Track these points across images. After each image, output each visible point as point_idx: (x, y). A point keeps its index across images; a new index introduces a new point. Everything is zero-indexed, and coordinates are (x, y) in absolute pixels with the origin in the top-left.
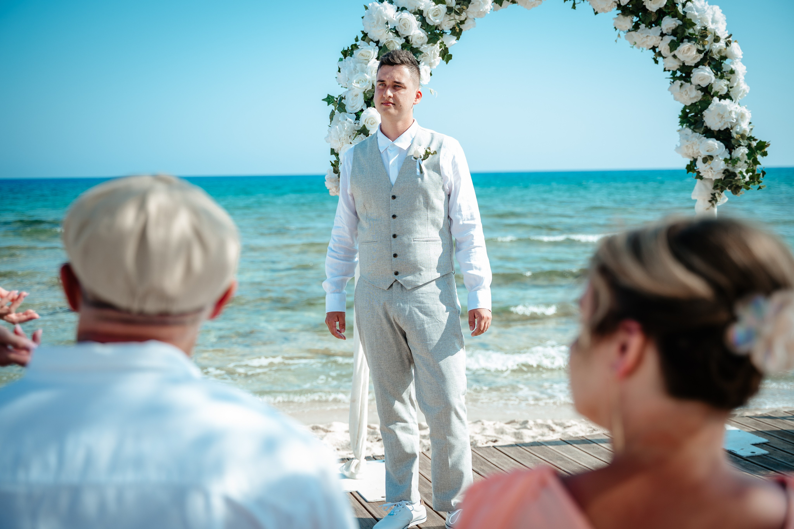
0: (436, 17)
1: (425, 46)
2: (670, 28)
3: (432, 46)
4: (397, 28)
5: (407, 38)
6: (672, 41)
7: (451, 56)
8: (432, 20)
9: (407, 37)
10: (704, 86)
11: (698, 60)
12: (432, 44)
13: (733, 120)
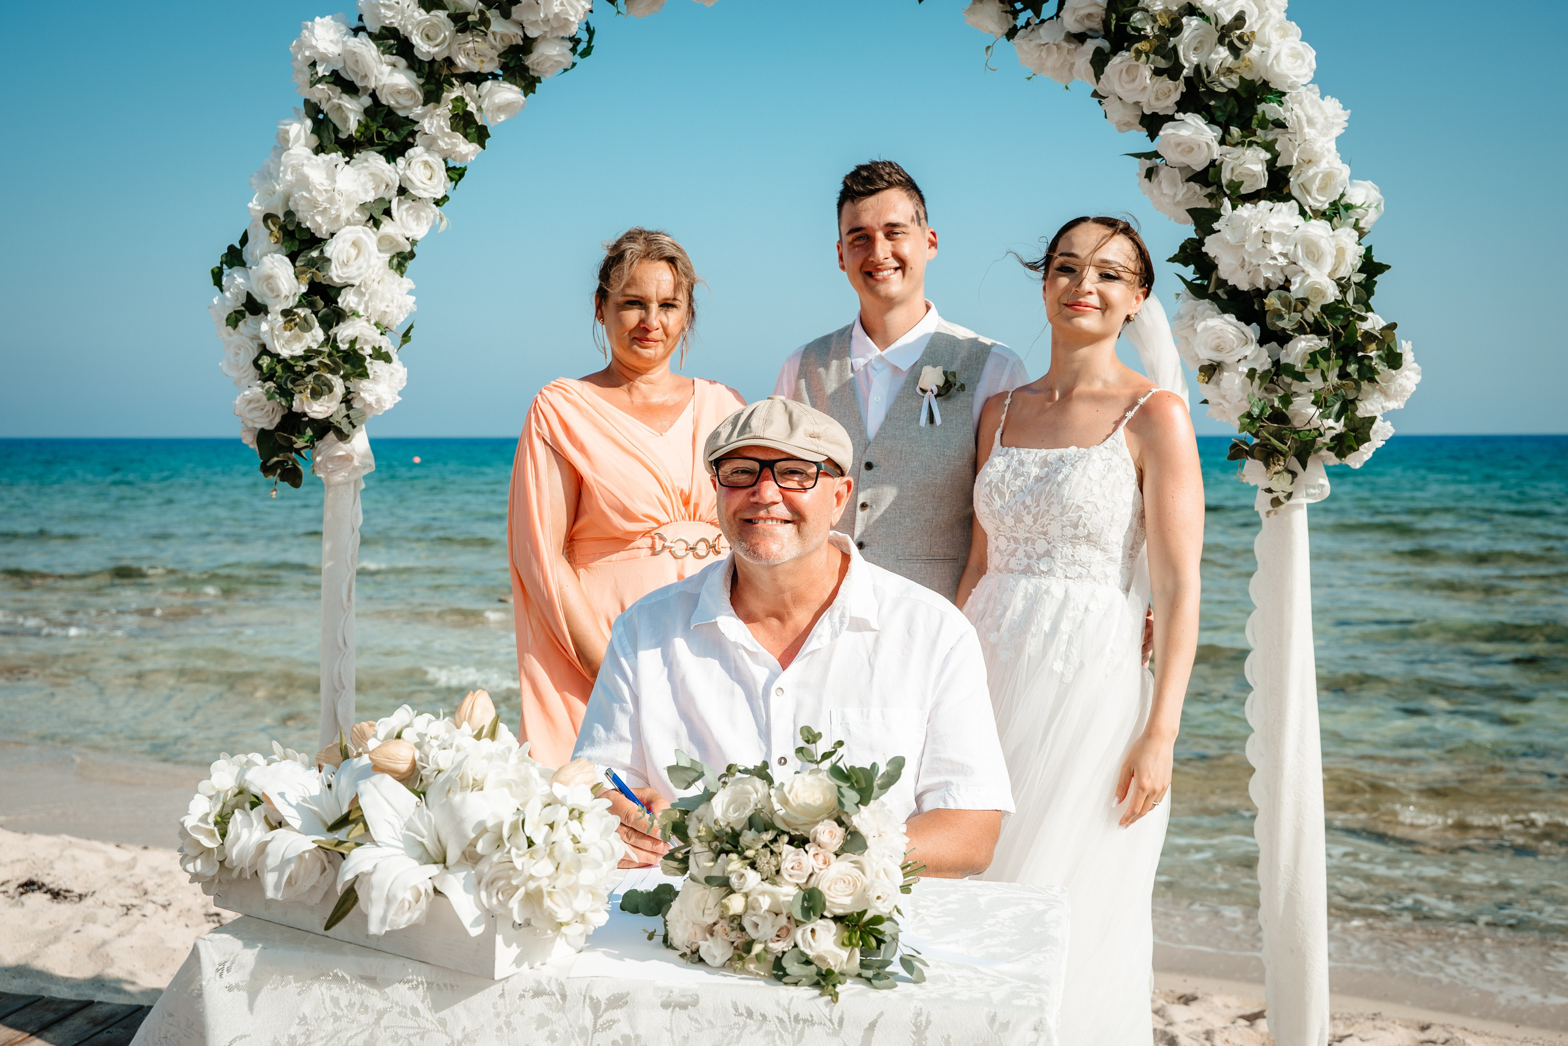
0: (432, 43)
1: (419, 110)
2: (1089, 16)
3: (435, 108)
4: (343, 74)
5: (373, 95)
6: (1098, 51)
7: (484, 128)
8: (424, 48)
9: (374, 91)
10: (1199, 168)
11: (1176, 97)
12: (431, 105)
13: (1275, 259)
